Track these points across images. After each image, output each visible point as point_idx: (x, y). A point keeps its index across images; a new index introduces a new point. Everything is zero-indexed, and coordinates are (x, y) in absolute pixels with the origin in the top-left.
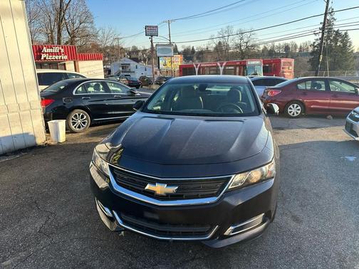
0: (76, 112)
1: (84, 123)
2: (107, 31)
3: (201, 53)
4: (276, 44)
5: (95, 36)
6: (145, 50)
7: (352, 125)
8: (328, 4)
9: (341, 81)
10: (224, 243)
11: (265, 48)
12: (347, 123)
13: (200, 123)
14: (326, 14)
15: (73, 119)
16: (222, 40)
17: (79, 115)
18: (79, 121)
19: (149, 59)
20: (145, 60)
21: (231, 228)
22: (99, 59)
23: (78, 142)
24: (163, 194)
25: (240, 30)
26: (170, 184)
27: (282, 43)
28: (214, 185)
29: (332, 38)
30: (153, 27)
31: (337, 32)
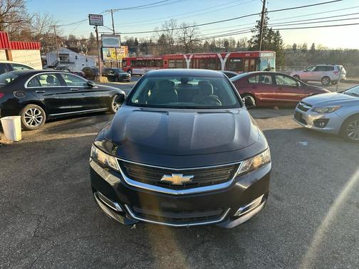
0: (30, 107)
1: (39, 119)
2: (42, 16)
3: (145, 45)
4: (217, 39)
5: (29, 22)
6: (85, 40)
7: (301, 114)
8: (264, 4)
9: (285, 76)
10: (235, 223)
11: (207, 42)
12: (297, 112)
13: (195, 116)
14: (263, 13)
15: (26, 115)
16: (165, 33)
17: (33, 110)
18: (34, 117)
19: (89, 50)
20: (85, 51)
21: (241, 209)
22: (35, 48)
23: (38, 140)
24: (180, 183)
25: (184, 25)
26: (185, 173)
27: (222, 39)
28: (224, 172)
29: (266, 36)
30: (98, 16)
31: (271, 30)
